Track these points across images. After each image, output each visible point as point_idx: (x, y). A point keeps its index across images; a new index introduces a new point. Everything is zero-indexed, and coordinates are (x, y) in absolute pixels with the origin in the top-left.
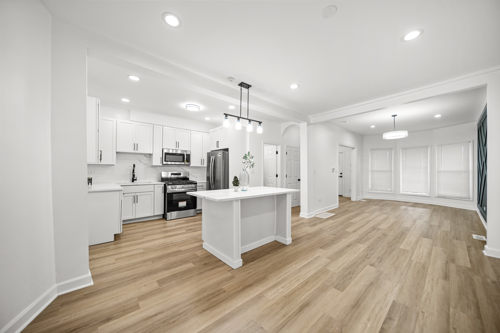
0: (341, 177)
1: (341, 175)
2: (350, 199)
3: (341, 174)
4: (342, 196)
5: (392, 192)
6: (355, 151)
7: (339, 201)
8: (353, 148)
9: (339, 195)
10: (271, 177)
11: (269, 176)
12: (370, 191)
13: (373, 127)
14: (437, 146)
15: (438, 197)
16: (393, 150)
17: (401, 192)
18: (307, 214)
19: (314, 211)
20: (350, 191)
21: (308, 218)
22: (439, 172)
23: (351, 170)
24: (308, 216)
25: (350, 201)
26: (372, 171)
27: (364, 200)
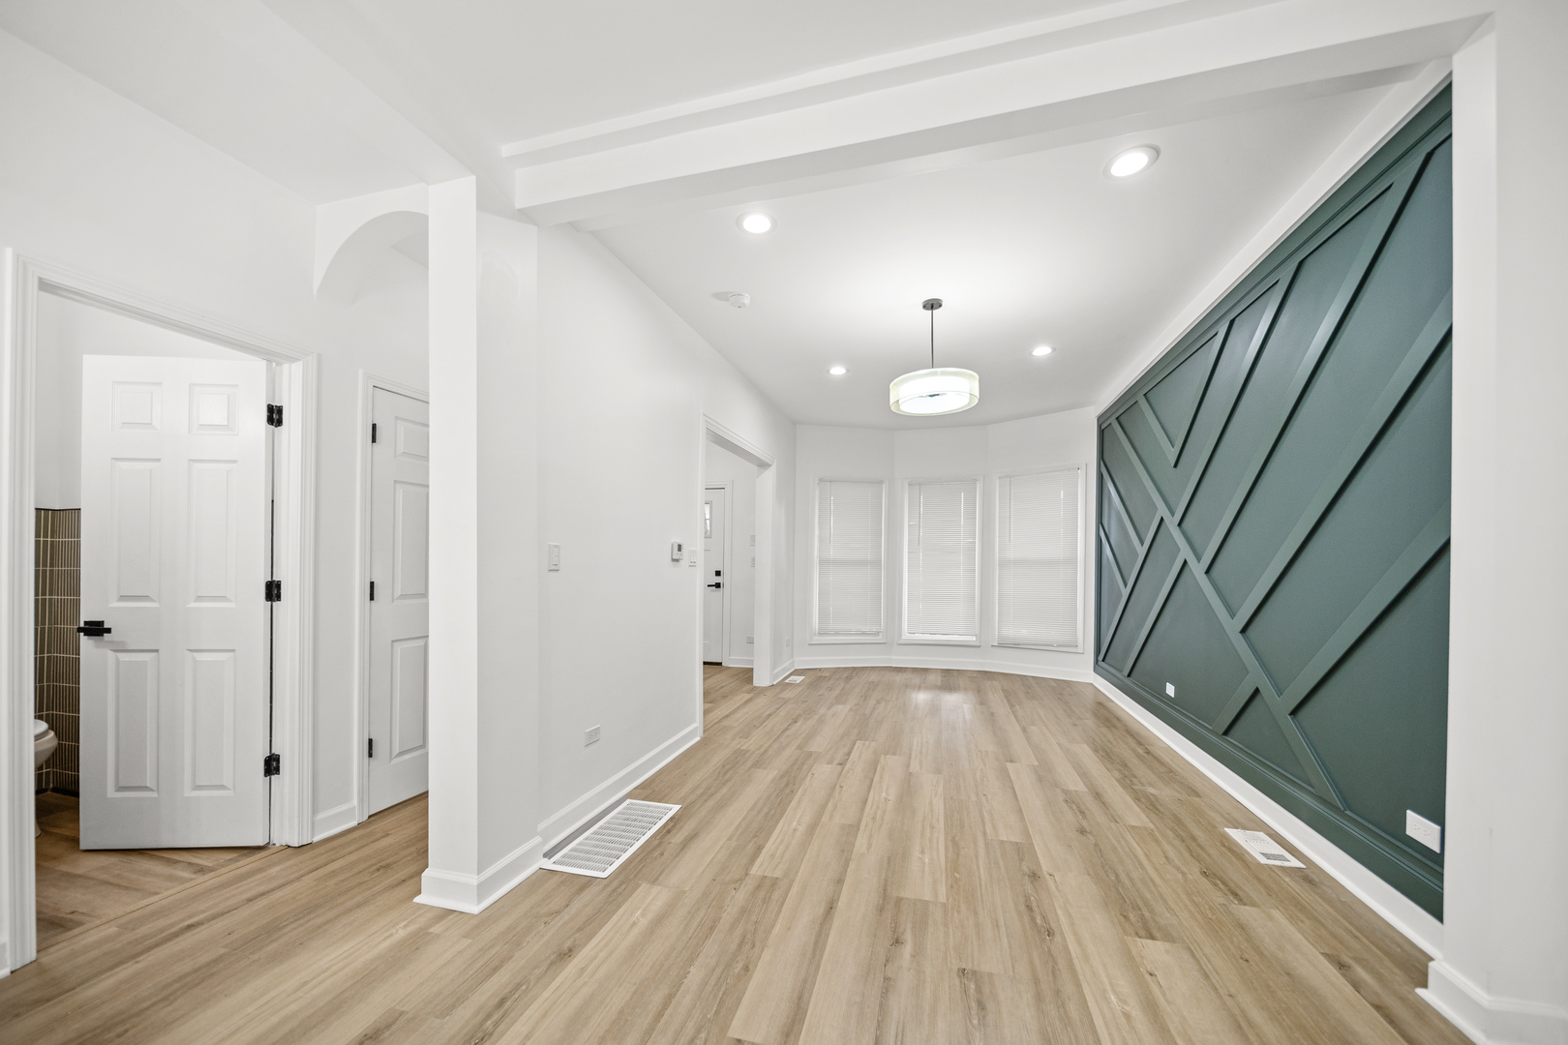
0: (718, 585)
1: (718, 580)
2: (747, 675)
3: (718, 573)
4: (720, 664)
5: (880, 637)
6: (769, 478)
7: (706, 694)
8: (763, 465)
9: (705, 663)
10: (223, 598)
11: (199, 598)
12: (817, 639)
13: (838, 371)
14: (1000, 478)
15: (1001, 646)
16: (884, 485)
17: (906, 636)
18: (474, 880)
19: (541, 827)
20: (751, 641)
21: (474, 908)
22: (1003, 564)
23: (754, 559)
24: (483, 889)
25: (748, 687)
26: (823, 562)
27: (799, 679)
